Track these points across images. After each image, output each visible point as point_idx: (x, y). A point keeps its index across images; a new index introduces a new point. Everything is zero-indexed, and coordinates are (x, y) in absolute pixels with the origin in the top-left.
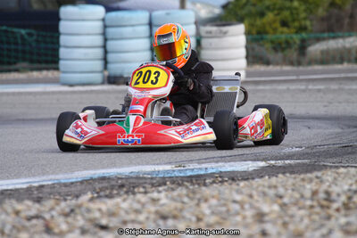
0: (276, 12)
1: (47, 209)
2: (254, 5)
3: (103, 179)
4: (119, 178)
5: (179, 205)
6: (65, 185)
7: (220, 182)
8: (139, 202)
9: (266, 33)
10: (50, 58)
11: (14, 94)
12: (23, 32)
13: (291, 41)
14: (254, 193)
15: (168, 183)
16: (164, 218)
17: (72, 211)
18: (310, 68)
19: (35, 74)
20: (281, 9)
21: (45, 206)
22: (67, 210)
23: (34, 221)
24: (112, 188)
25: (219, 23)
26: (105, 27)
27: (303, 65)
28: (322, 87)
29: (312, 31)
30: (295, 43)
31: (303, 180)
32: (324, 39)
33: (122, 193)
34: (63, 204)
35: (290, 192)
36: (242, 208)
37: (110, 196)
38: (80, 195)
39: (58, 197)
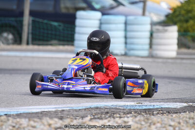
2: (183, 16)
3: (97, 108)
4: (105, 108)
5: (139, 126)
6: (76, 111)
7: (162, 113)
9: (189, 31)
12: (56, 24)
14: (181, 121)
15: (133, 112)
19: (61, 47)
21: (63, 121)
24: (102, 113)
26: (101, 24)
33: (107, 117)
34: (75, 121)
36: (174, 129)
37: (101, 118)
38: (84, 117)
39: (72, 117)
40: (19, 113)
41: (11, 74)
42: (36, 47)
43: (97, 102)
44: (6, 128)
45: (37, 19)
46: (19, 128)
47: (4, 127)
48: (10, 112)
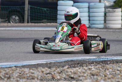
1: (53, 71)
3: (72, 61)
4: (77, 61)
5: (98, 71)
6: (59, 63)
7: (112, 63)
8: (84, 69)
10: (54, 19)
11: (41, 31)
12: (45, 9)
15: (94, 63)
16: (93, 75)
17: (61, 72)
19: (49, 24)
21: (51, 70)
22: (60, 71)
23: (48, 75)
24: (75, 64)
25: (112, 8)
33: (78, 66)
34: (58, 69)
36: (121, 72)
37: (75, 67)
38: (64, 66)
39: (56, 67)
40: (23, 65)
41: (18, 41)
42: (33, 24)
43: (72, 57)
44: (15, 74)
45: (33, 7)
46: (23, 74)
47: (14, 74)
48: (18, 64)
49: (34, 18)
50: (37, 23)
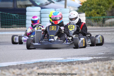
0: (95, 9)
2: (88, 7)
3: (41, 62)
4: (46, 62)
6: (29, 64)
7: (78, 64)
8: (52, 70)
9: (92, 16)
10: (23, 24)
12: (15, 15)
13: (100, 19)
14: (89, 68)
15: (62, 64)
18: (106, 27)
19: (18, 28)
20: (97, 8)
22: (29, 72)
24: (44, 65)
26: (41, 14)
27: (104, 27)
28: (110, 34)
29: (107, 16)
30: (101, 19)
31: (105, 63)
32: (110, 18)
33: (47, 67)
34: (28, 70)
35: (101, 67)
36: (86, 72)
37: (43, 68)
38: (33, 68)
39: (26, 68)
42: (4, 29)
43: (41, 59)
45: (3, 13)
49: (4, 23)
50: (8, 28)
